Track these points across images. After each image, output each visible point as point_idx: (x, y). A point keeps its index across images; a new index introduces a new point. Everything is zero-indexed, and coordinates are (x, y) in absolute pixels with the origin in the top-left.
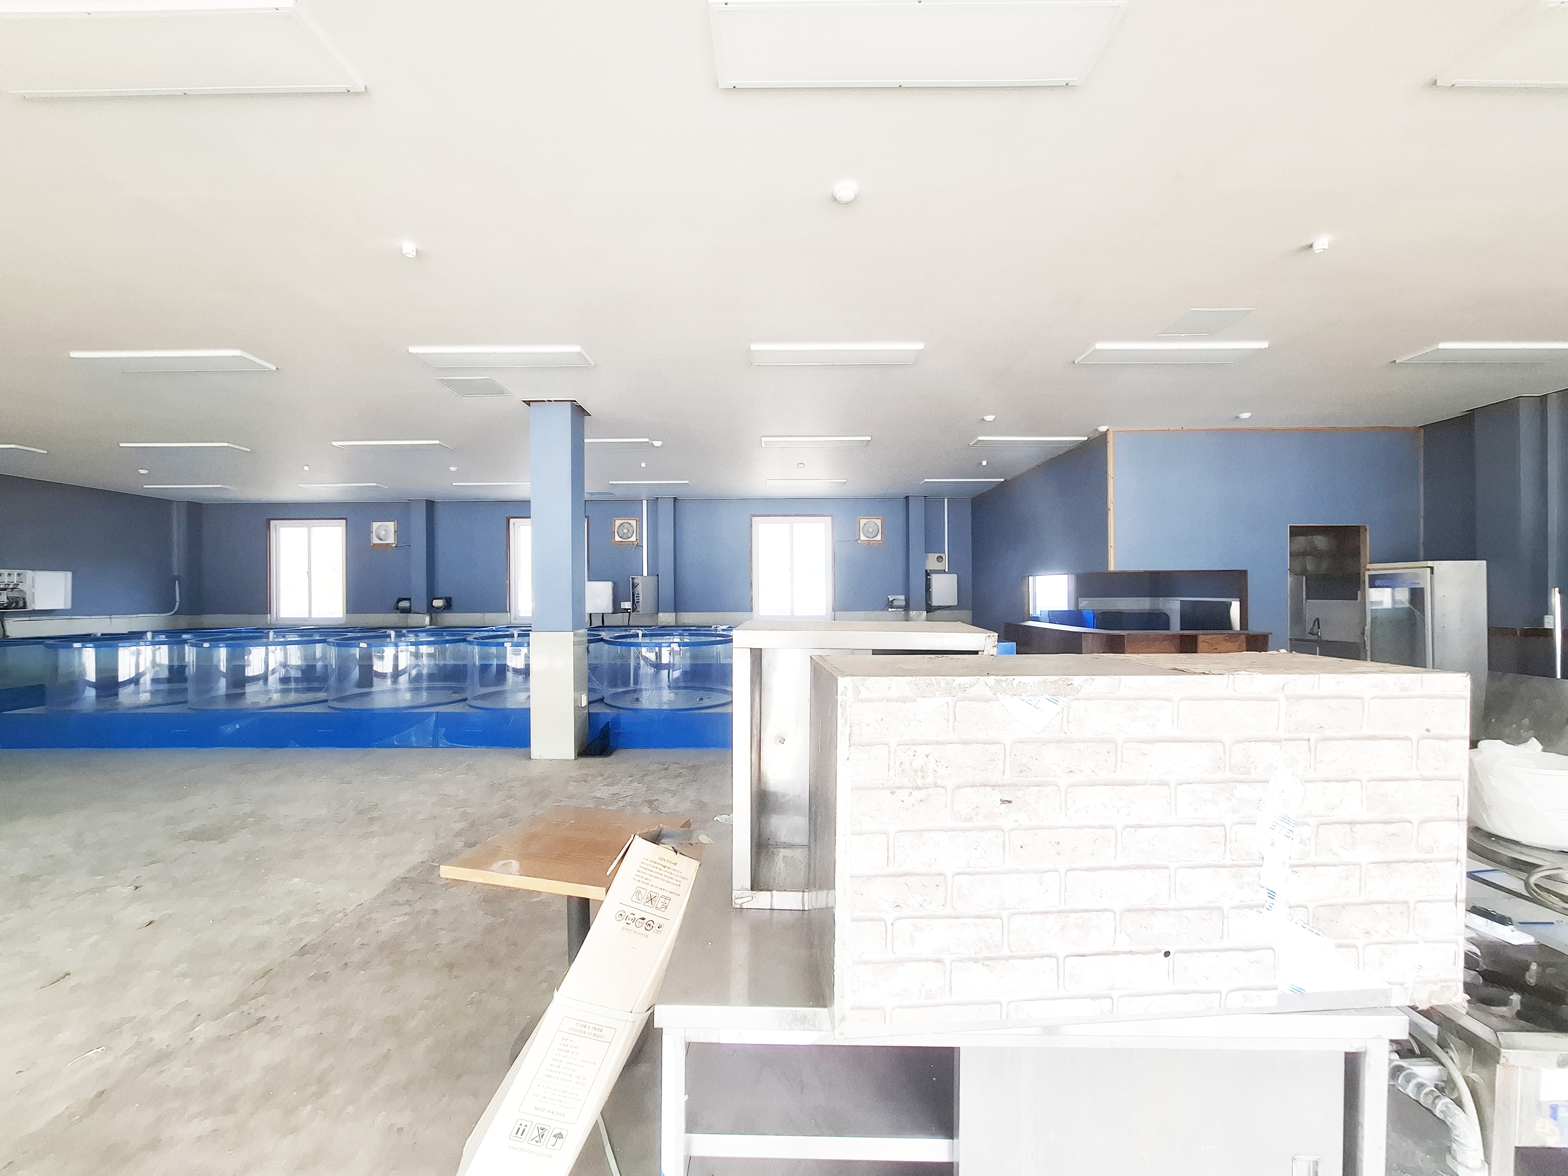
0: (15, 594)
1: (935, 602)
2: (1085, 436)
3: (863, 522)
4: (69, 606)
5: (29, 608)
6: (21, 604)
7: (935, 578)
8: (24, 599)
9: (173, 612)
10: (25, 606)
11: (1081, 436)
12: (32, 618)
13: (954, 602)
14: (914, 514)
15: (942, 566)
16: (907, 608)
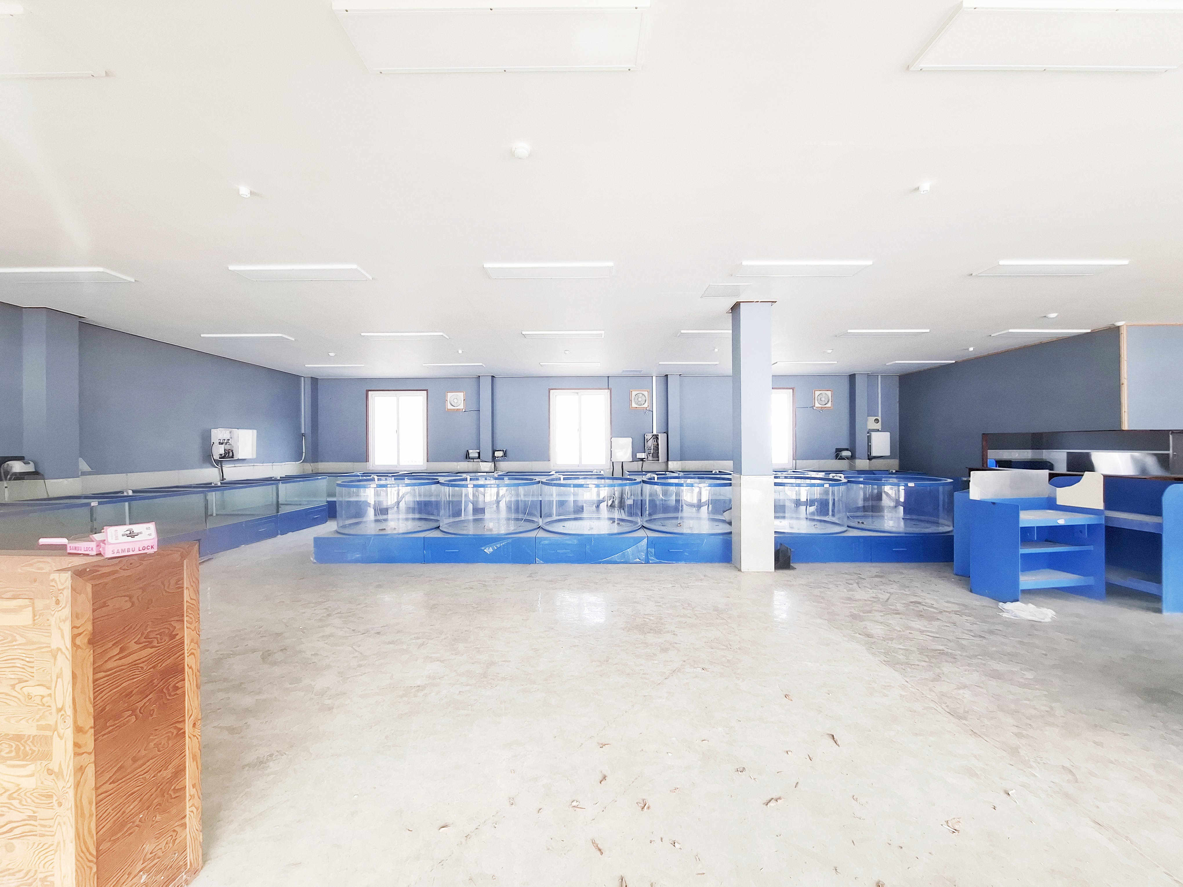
0: (228, 447)
1: (874, 453)
2: (1089, 329)
3: (817, 393)
4: (255, 457)
5: (235, 458)
6: (231, 454)
7: (874, 435)
8: (232, 451)
9: (302, 461)
10: (232, 457)
11: (1085, 329)
12: (236, 465)
13: (887, 453)
14: (861, 385)
15: (878, 426)
16: (853, 457)
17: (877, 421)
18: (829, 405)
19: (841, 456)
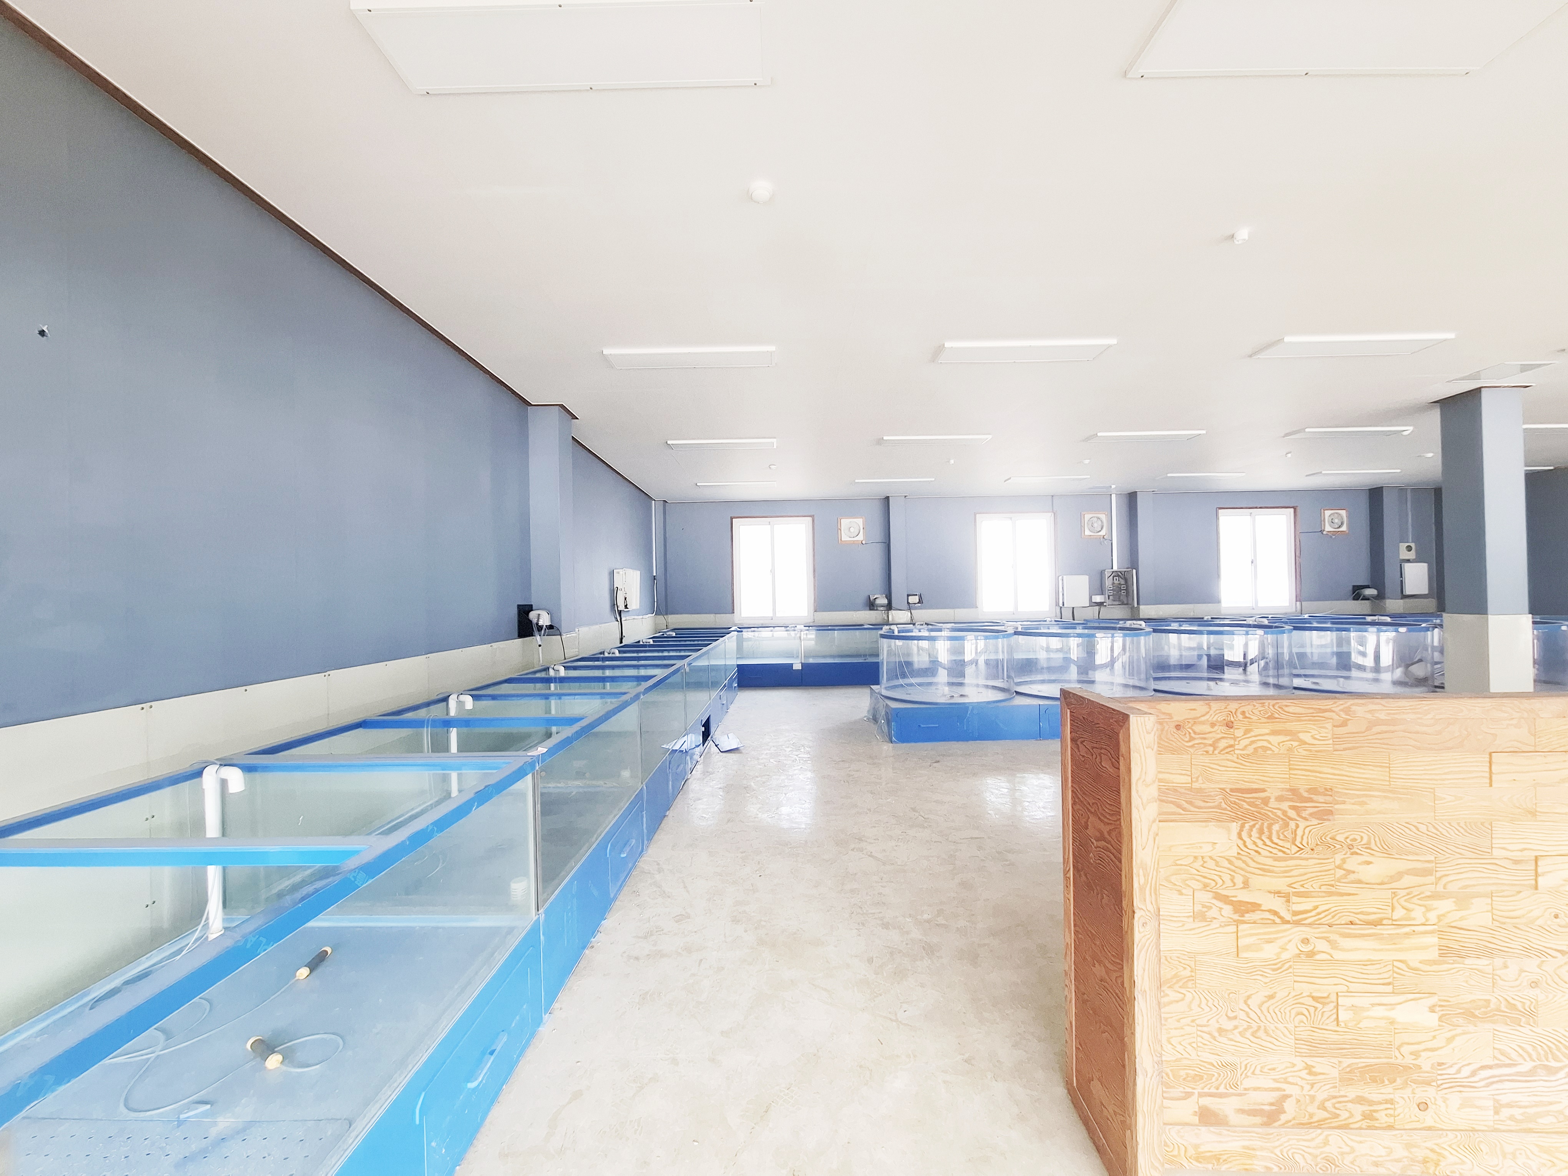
1: (1408, 591)
3: (1326, 513)
7: (1407, 567)
9: (655, 613)
13: (1425, 591)
14: (1389, 504)
15: (1412, 555)
16: (1381, 596)
17: (1409, 548)
18: (1344, 528)
19: (1364, 596)
